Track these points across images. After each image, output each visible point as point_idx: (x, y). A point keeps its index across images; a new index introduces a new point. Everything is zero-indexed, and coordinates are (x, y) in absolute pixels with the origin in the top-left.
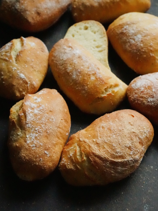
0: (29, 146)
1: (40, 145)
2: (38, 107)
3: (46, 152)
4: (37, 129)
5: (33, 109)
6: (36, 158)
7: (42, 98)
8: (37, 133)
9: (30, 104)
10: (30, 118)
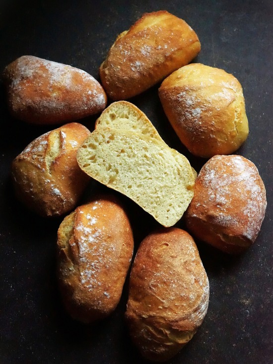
0: (85, 287)
1: (98, 286)
2: (94, 232)
3: (105, 293)
4: (93, 264)
5: (87, 236)
6: (94, 301)
7: (97, 218)
8: (93, 270)
9: (83, 229)
10: (84, 249)
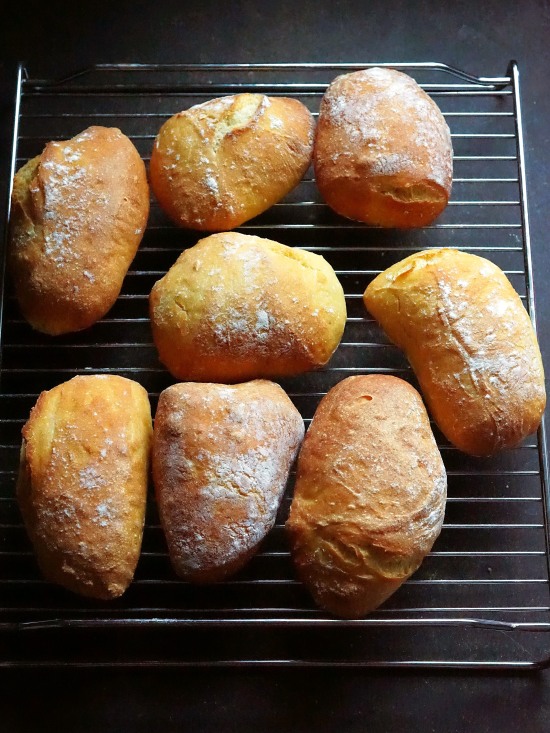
0: (50, 261)
1: (75, 259)
2: (73, 172)
3: (86, 273)
4: (67, 222)
5: (59, 177)
6: (66, 285)
7: (81, 152)
8: (67, 232)
9: (54, 166)
10: (53, 197)
